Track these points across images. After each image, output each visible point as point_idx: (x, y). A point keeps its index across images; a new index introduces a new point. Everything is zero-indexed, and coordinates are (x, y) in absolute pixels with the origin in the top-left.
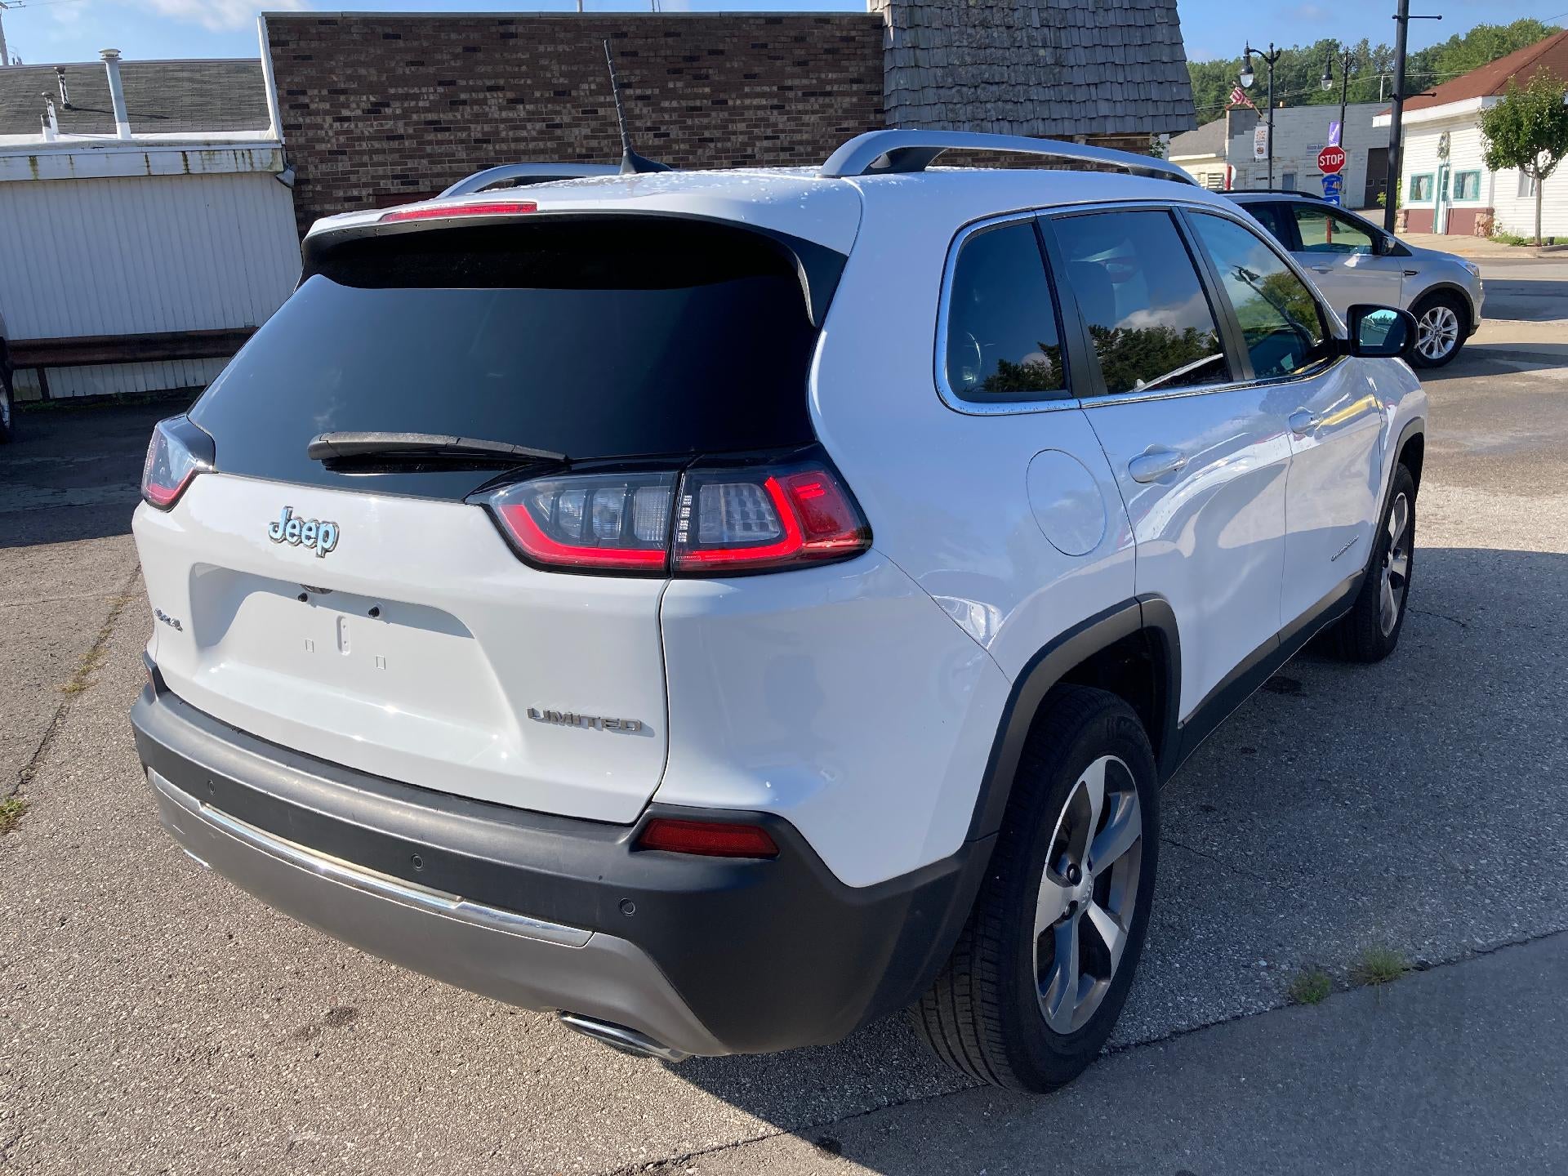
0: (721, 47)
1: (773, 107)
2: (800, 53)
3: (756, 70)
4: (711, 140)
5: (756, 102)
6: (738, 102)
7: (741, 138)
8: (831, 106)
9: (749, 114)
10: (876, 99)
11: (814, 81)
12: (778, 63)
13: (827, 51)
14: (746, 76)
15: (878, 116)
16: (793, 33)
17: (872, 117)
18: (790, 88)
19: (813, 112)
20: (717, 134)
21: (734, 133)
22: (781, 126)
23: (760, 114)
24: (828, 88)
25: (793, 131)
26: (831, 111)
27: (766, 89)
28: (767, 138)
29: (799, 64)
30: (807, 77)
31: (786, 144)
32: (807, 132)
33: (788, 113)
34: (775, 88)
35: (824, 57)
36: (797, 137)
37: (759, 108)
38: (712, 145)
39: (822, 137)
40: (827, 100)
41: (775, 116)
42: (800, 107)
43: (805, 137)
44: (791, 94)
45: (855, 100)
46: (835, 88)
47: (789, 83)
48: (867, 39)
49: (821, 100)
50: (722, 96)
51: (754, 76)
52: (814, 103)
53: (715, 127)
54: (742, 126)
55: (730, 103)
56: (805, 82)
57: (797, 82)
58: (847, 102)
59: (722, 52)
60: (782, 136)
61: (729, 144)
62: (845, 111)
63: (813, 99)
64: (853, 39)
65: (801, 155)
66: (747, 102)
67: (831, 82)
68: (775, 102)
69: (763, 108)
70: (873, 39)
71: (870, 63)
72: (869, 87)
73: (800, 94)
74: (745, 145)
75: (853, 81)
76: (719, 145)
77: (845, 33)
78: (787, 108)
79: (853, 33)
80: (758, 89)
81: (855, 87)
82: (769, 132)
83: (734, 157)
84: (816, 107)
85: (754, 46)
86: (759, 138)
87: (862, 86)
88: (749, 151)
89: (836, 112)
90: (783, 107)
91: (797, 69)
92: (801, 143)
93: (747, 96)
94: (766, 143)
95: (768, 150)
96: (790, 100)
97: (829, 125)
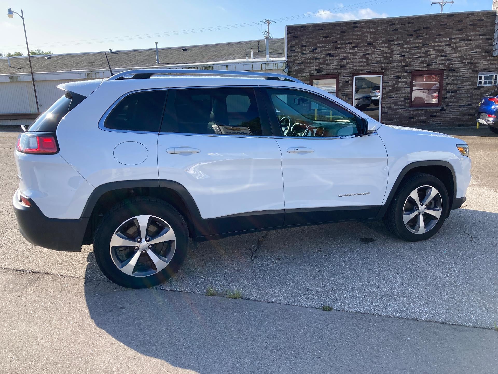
0: (429, 26)
1: (446, 45)
2: (460, 26)
3: (441, 33)
4: (421, 57)
5: (440, 44)
6: (433, 44)
7: (432, 56)
8: (470, 44)
9: (436, 48)
10: (489, 41)
11: (464, 36)
12: (450, 30)
13: (471, 25)
14: (437, 35)
15: (490, 47)
16: (458, 19)
17: (487, 48)
18: (454, 39)
19: (463, 47)
20: (423, 55)
21: (430, 55)
22: (448, 52)
23: (441, 48)
24: (470, 38)
25: (453, 53)
26: (470, 46)
27: (445, 39)
28: (442, 56)
29: (459, 30)
30: (462, 34)
31: (450, 58)
32: (459, 54)
33: (452, 47)
34: (448, 39)
35: (470, 27)
36: (455, 55)
37: (440, 46)
38: (421, 59)
39: (465, 55)
40: (469, 42)
41: (446, 49)
42: (457, 45)
43: (458, 55)
44: (454, 41)
45: (481, 42)
46: (473, 38)
47: (454, 37)
48: (489, 20)
49: (466, 42)
50: (427, 43)
51: (440, 35)
52: (463, 43)
53: (423, 53)
54: (433, 52)
55: (430, 45)
56: (461, 36)
57: (457, 36)
58: (477, 42)
59: (428, 28)
60: (449, 55)
61: (427, 59)
62: (476, 46)
63: (463, 42)
64: (482, 20)
65: (455, 61)
66: (436, 44)
67: (471, 36)
68: (448, 43)
69: (443, 46)
70: (491, 20)
71: (489, 28)
72: (487, 37)
73: (458, 40)
74: (433, 59)
75: (480, 35)
76: (423, 59)
77: (479, 18)
78: (452, 46)
79: (483, 18)
80: (441, 39)
81: (481, 37)
82: (443, 54)
83: (428, 63)
84: (464, 45)
85: (441, 25)
86: (439, 56)
87: (484, 37)
88: (435, 61)
89: (472, 46)
90: (451, 45)
91: (458, 32)
92: (456, 57)
93: (437, 42)
94: (442, 58)
95: (442, 60)
96: (453, 43)
97: (469, 51)
